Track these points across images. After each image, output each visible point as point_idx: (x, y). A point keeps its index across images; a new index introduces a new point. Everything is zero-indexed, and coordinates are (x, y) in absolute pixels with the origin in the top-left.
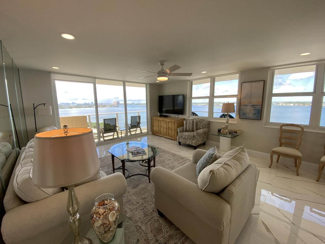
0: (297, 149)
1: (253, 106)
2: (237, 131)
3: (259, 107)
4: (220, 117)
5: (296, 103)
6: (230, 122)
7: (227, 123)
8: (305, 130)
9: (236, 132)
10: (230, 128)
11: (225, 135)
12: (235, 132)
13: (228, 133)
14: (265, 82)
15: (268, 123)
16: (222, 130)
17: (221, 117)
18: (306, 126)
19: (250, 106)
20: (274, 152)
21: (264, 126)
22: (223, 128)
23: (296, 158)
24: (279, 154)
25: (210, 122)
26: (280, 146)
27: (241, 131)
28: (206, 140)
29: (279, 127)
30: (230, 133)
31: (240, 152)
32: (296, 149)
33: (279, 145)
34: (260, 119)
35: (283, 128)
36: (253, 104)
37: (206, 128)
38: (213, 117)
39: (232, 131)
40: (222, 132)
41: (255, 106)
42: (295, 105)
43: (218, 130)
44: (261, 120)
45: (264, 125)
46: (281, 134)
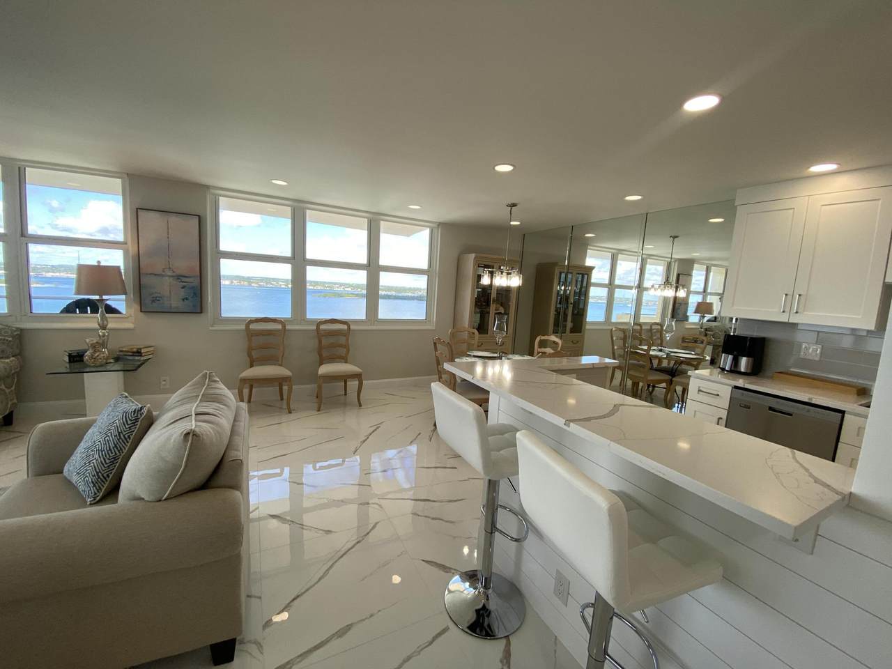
0: (281, 365)
1: (179, 277)
2: (141, 349)
3: (196, 282)
4: (61, 312)
5: (236, 280)
6: (110, 325)
7: (104, 328)
8: (287, 327)
9: (139, 353)
10: (116, 344)
11: (101, 368)
12: (134, 352)
13: (112, 361)
14: (201, 221)
15: (219, 319)
16: (88, 353)
17: (69, 309)
18: (287, 320)
19: (170, 276)
20: (244, 381)
21: (211, 328)
22: (93, 346)
23: (280, 381)
24: (252, 383)
25: (22, 330)
26: (252, 366)
27: (152, 349)
28: (15, 401)
29: (243, 327)
30: (117, 359)
31: (208, 385)
32: (279, 365)
33: (249, 364)
34: (201, 312)
35: (252, 327)
36: (179, 272)
37: (8, 358)
38: (34, 311)
39: (121, 351)
40: (92, 357)
41: (184, 279)
42: (232, 282)
43: (70, 356)
44: (202, 314)
45: (212, 326)
46: (250, 340)
